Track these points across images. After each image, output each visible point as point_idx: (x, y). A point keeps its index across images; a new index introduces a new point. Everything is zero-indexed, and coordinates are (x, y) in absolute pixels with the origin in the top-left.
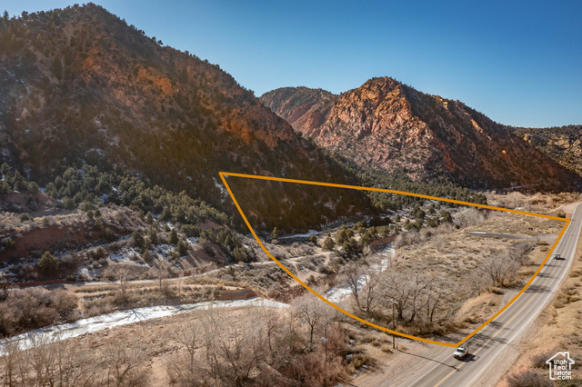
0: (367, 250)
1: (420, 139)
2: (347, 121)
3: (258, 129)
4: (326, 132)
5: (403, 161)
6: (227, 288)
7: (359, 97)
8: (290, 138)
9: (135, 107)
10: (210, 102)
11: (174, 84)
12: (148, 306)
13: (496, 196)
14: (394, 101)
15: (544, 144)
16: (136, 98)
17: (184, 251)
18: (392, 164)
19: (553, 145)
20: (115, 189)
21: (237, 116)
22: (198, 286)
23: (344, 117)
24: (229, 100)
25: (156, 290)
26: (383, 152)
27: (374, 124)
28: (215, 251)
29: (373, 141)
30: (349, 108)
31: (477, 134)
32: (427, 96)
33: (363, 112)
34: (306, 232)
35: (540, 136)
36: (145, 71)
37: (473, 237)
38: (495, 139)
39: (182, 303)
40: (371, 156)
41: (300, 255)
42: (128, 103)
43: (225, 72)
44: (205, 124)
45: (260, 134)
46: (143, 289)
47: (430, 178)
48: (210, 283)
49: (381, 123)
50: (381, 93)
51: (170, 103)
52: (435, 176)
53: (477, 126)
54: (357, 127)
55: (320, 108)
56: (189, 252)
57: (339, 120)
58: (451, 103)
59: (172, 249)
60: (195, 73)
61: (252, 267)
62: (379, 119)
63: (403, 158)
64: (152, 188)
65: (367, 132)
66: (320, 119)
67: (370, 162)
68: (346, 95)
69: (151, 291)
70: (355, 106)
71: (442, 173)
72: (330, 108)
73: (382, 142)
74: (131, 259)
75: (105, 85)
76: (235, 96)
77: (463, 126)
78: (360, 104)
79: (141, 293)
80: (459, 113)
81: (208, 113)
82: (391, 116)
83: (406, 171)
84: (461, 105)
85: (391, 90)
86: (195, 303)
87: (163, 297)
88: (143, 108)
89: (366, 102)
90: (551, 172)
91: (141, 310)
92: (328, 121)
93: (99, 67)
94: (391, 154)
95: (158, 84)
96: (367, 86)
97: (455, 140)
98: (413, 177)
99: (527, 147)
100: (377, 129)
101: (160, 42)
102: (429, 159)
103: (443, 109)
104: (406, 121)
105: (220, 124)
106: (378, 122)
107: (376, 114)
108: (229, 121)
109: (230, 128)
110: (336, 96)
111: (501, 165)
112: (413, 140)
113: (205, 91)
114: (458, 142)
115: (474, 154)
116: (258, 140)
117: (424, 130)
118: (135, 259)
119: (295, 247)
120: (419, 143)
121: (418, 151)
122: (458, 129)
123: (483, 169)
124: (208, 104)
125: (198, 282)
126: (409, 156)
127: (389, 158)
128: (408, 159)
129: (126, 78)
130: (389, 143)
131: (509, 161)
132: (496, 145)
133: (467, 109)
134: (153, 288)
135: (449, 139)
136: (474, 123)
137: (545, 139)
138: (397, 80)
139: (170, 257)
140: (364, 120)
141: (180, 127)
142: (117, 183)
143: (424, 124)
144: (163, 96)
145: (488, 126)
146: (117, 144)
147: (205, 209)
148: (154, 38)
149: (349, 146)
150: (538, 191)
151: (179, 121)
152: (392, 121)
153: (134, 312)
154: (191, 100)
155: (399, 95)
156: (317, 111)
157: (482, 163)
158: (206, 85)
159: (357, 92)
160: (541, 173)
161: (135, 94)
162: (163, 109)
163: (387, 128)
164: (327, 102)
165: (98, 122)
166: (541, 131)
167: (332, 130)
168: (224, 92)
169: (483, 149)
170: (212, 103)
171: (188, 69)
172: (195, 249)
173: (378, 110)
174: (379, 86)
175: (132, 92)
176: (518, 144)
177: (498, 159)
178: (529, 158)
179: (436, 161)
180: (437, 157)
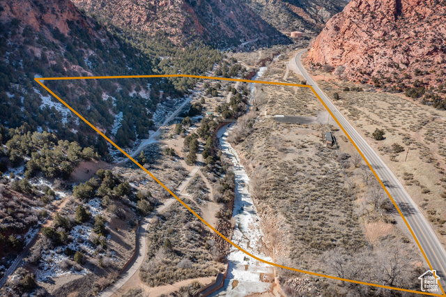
5: (162, 24)
6: (203, 282)
8: (76, 18)
17: (104, 230)
18: (152, 27)
19: (256, 2)
26: (141, 15)
28: (125, 212)
29: (128, 2)
40: (129, 17)
41: (180, 179)
47: (188, 41)
52: (192, 40)
56: (107, 227)
59: (90, 232)
61: (163, 217)
63: (160, 20)
67: (130, 23)
71: (197, 36)
73: (136, 3)
74: (64, 269)
83: (166, 34)
90: (261, 27)
94: (148, 17)
98: (174, 40)
102: (184, 23)
108: (10, 5)
111: (230, 24)
112: (166, 4)
115: (211, 15)
116: (49, 25)
118: (68, 267)
120: (171, 7)
121: (173, 15)
123: (220, 28)
126: (166, 19)
127: (147, 20)
128: (166, 23)
130: (144, 6)
131: (236, 21)
132: (225, 7)
139: (100, 247)
149: (103, 5)
150: (258, 46)
157: (219, 23)
160: (255, 29)
169: (217, 10)
172: (109, 220)
176: (238, 5)
177: (228, 19)
178: (246, 16)
179: (190, 25)
180: (189, 21)
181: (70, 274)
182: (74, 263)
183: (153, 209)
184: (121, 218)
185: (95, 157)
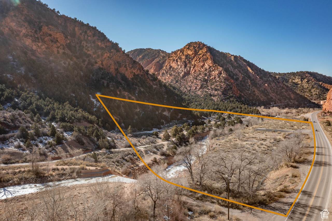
0: (192, 140)
1: (219, 77)
2: (176, 67)
3: (121, 67)
4: (163, 74)
5: (209, 90)
6: (88, 168)
7: (183, 53)
8: (141, 73)
9: (39, 50)
10: (90, 49)
11: (66, 37)
12: (19, 184)
13: (264, 110)
14: (203, 55)
15: (287, 82)
16: (40, 44)
17: (60, 141)
18: (203, 92)
19: (292, 82)
20: (16, 100)
21: (107, 58)
22: (65, 167)
23: (174, 65)
24: (102, 48)
25: (29, 171)
26: (198, 85)
27: (192, 69)
28: (85, 141)
29: (191, 79)
30: (177, 60)
31: (251, 75)
32: (222, 53)
33: (185, 62)
34: (151, 130)
35: (285, 77)
36: (46, 28)
37: (258, 131)
38: (261, 78)
39: (50, 181)
40: (190, 87)
41: (147, 144)
42: (34, 48)
43: (100, 32)
44: (86, 63)
45: (122, 70)
46: (17, 171)
47: (225, 99)
48: (76, 164)
49: (196, 68)
50: (195, 51)
51: (64, 49)
52: (228, 98)
53: (251, 70)
54: (182, 70)
55: (160, 60)
56: (64, 142)
57: (171, 67)
58: (236, 57)
59: (51, 140)
60: (81, 31)
61: (112, 153)
62: (195, 66)
63: (209, 88)
64: (44, 100)
65: (187, 73)
66: (160, 66)
67: (190, 90)
68: (175, 53)
69: (24, 172)
70: (180, 59)
71: (232, 96)
72: (166, 60)
73: (196, 79)
74: (15, 147)
75: (18, 35)
76: (106, 46)
77: (242, 70)
78: (183, 57)
79: (15, 174)
80: (240, 63)
81: (89, 56)
82: (202, 64)
83: (211, 95)
84: (241, 58)
85: (201, 49)
86: (59, 180)
87: (33, 176)
88: (45, 51)
89: (187, 56)
90: (292, 96)
91: (11, 189)
92: (164, 68)
93: (14, 24)
94: (202, 86)
95: (55, 36)
96: (188, 47)
97: (238, 78)
98: (215, 99)
99: (279, 82)
100: (193, 72)
101: (58, 12)
102: (224, 88)
103: (231, 60)
104: (211, 67)
105: (96, 63)
106: (194, 68)
107: (193, 63)
108: (102, 62)
109: (103, 66)
110: (169, 54)
111: (264, 92)
112: (215, 78)
113: (87, 42)
114: (240, 79)
115: (249, 86)
116: (121, 74)
117: (221, 71)
118: (19, 147)
119: (144, 138)
120: (218, 79)
121: (218, 84)
122: (240, 72)
123: (255, 95)
124: (89, 51)
125: (66, 164)
126: (213, 87)
127: (201, 88)
128: (212, 89)
129: (33, 31)
130: (200, 80)
131: (269, 90)
132: (261, 81)
133: (245, 61)
134: (26, 169)
135: (235, 77)
136: (249, 68)
137: (287, 78)
138: (205, 43)
139: (48, 146)
140: (185, 66)
141: (69, 64)
142: (18, 96)
143: (221, 68)
144: (59, 45)
145: (257, 71)
146: (23, 72)
147: (81, 113)
148: (54, 9)
149: (177, 82)
150: (286, 107)
151: (69, 60)
152: (202, 67)
153: (5, 190)
154: (78, 48)
155: (206, 52)
156: (158, 62)
157: (254, 91)
158: (87, 39)
159: (182, 51)
160: (287, 97)
161: (39, 42)
162: (58, 52)
163: (199, 71)
164: (164, 57)
165: (11, 58)
166: (285, 74)
167: (167, 73)
168: (99, 44)
169: (254, 84)
170: (91, 50)
171: (76, 29)
172: (70, 140)
173: (194, 60)
174: (194, 47)
175: (37, 40)
176: (274, 81)
177: (263, 89)
178: (280, 88)
179: (229, 90)
180: (229, 87)
181: (16, 150)
182: (25, 147)
183: (110, 148)
184: (79, 143)
185: (98, 124)
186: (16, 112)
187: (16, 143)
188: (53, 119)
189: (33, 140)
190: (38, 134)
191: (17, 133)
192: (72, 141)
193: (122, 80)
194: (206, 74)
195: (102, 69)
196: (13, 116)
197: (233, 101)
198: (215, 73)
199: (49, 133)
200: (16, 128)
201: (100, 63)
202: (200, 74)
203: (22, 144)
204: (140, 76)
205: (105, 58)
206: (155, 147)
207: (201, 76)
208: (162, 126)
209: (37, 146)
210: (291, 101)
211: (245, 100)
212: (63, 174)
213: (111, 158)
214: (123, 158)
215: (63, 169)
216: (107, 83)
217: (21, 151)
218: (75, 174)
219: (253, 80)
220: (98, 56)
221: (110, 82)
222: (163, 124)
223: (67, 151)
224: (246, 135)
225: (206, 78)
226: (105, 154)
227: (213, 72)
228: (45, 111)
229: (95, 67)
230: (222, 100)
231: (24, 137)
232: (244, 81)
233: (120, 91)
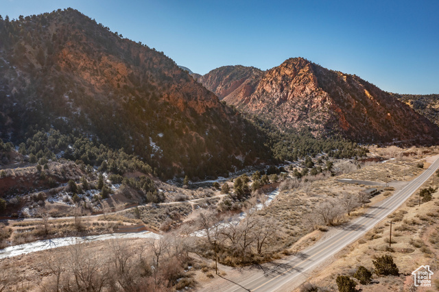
0: (254, 193)
1: (322, 105)
2: (270, 91)
3: (190, 100)
4: (254, 99)
5: (309, 122)
7: (279, 73)
8: (216, 106)
9: (97, 84)
10: (155, 80)
11: (129, 67)
12: (63, 237)
13: (377, 149)
14: (305, 76)
15: (424, 107)
16: (98, 78)
17: (106, 195)
18: (300, 125)
19: (431, 108)
20: (70, 147)
21: (175, 90)
22: (104, 222)
23: (267, 88)
24: (169, 79)
25: (73, 225)
26: (295, 115)
27: (289, 93)
28: (132, 195)
29: (288, 107)
30: (272, 81)
31: (369, 101)
32: (331, 72)
33: (281, 85)
34: (216, 178)
35: (420, 101)
36: (106, 58)
37: (340, 183)
38: (382, 105)
39: (89, 235)
40: (286, 118)
41: (201, 197)
42: (93, 82)
43: (167, 57)
44: (150, 97)
45: (192, 104)
46: (62, 224)
47: (328, 135)
48: (115, 220)
49: (295, 93)
50: (295, 70)
51: (125, 81)
52: (332, 134)
53: (368, 95)
54: (277, 96)
55: (252, 81)
56: (110, 195)
57: (264, 91)
58: (349, 77)
59: (98, 194)
60: (145, 58)
61: (158, 207)
62: (293, 90)
63: (309, 119)
64: (98, 147)
65: (284, 100)
66: (251, 89)
67: (285, 123)
68: (270, 71)
69: (68, 225)
70: (276, 80)
71: (338, 131)
72: (259, 81)
73: (294, 107)
74: (64, 201)
75: (75, 69)
76: (174, 75)
77: (358, 94)
78: (280, 78)
79: (60, 227)
80: (355, 84)
81: (153, 88)
82: (302, 88)
83: (310, 129)
84: (357, 78)
85: (302, 67)
86: (98, 235)
87: (75, 230)
88: (104, 85)
89: (284, 77)
90: (426, 129)
91: (55, 241)
92: (256, 92)
93: (72, 56)
94: (300, 117)
95: (116, 67)
96: (285, 64)
97: (350, 106)
98: (315, 134)
99: (408, 110)
100: (291, 97)
101: (121, 35)
102: (328, 120)
103: (343, 81)
104: (313, 91)
105: (161, 96)
106: (292, 92)
107: (291, 86)
108: (168, 94)
110: (263, 72)
111: (386, 125)
112: (317, 106)
113: (152, 72)
114: (353, 107)
115: (365, 116)
116: (191, 108)
117: (326, 98)
118: (67, 201)
119: (200, 190)
120: (321, 108)
121: (320, 114)
122: (353, 97)
123: (371, 128)
124: (153, 82)
125: (106, 219)
126: (314, 118)
127: (299, 119)
128: (312, 121)
129: (92, 63)
130: (299, 109)
131: (393, 121)
132: (383, 109)
133: (362, 81)
134: (71, 223)
135: (346, 104)
136: (366, 92)
137: (425, 103)
138: (308, 60)
139: (94, 199)
140: (282, 90)
141: (130, 100)
142: (72, 142)
143: (326, 93)
144: (120, 76)
145: (378, 94)
146: (79, 113)
147: (134, 161)
148: (116, 33)
149: (270, 110)
150: (414, 144)
151: (130, 95)
152: (302, 91)
153: (50, 241)
154: (141, 79)
155: (308, 72)
156: (249, 84)
157: (371, 123)
158: (153, 67)
159: (278, 69)
160: (418, 131)
161: (98, 75)
162: (119, 86)
163: (298, 96)
164: (257, 77)
165: (67, 97)
166: (422, 97)
167: (259, 98)
168: (166, 73)
169: (373, 113)
170: (157, 81)
171: (141, 55)
172: (116, 193)
173: (292, 82)
174: (294, 65)
175: (96, 73)
176: (401, 108)
177: (384, 120)
178: (409, 118)
179: (334, 122)
180: (334, 119)
181: (64, 204)
182: (72, 201)
183: (158, 202)
184: (126, 196)
185: (152, 173)
186: (68, 163)
187: (64, 197)
188: (104, 169)
189: (80, 193)
190: (86, 187)
191: (67, 186)
192: (119, 194)
193: (192, 116)
194: (306, 102)
195: (168, 104)
196: (64, 168)
197: (338, 137)
198: (318, 100)
199: (97, 186)
200: (66, 180)
201: (166, 96)
202: (299, 101)
203: (70, 197)
204: (214, 109)
205: (172, 90)
206: (208, 202)
207: (300, 104)
208: (230, 174)
209: (84, 199)
210: (424, 135)
211: (356, 136)
212: (102, 229)
213: (156, 213)
214: (167, 214)
215: (103, 224)
216: (172, 121)
217: (68, 205)
218: (111, 230)
219: (371, 107)
220: (164, 89)
221: (176, 120)
222: (233, 171)
223: (112, 205)
224: (322, 188)
225: (306, 106)
226: (151, 208)
227: (316, 99)
228: (97, 160)
229: (159, 101)
230: (323, 137)
231: (73, 190)
232: (358, 110)
233: (187, 131)
